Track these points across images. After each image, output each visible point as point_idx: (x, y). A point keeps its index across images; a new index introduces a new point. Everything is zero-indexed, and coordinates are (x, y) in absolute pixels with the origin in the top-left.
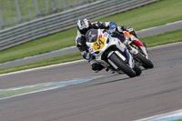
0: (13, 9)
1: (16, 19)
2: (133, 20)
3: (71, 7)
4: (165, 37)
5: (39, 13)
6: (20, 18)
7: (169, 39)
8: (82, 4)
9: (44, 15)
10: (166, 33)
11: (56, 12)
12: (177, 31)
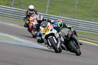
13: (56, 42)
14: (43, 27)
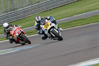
2: (56, 14)
3: (22, 7)
4: (73, 23)
5: (5, 11)
7: (75, 24)
8: (28, 6)
9: (7, 12)
10: (74, 21)
11: (14, 10)
12: (80, 20)
13: (58, 32)
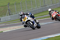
0: (35, 5)
1: (36, 8)
6: (36, 7)
14: (23, 18)
